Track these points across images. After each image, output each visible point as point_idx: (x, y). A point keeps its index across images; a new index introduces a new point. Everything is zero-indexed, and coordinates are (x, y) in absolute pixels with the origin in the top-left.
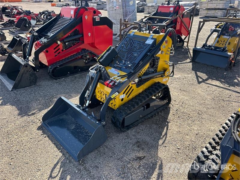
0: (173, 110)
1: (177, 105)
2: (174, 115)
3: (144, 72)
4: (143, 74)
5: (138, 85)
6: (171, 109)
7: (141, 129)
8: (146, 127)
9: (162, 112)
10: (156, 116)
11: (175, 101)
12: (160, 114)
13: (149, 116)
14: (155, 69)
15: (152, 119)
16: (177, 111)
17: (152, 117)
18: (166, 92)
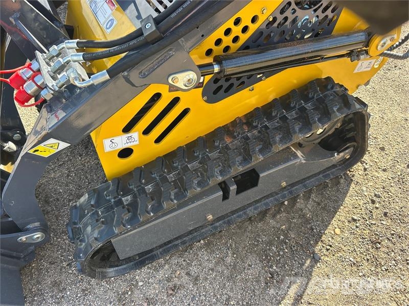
0: (360, 194)
1: (384, 170)
2: (354, 220)
3: (253, 28)
4: (244, 38)
5: (215, 92)
6: (353, 185)
7: (194, 270)
8: (217, 263)
9: (313, 195)
10: (279, 212)
11: (383, 149)
12: (300, 203)
13: (251, 212)
14: (322, 16)
15: (260, 225)
16: (373, 202)
17: (263, 215)
18: (352, 125)
